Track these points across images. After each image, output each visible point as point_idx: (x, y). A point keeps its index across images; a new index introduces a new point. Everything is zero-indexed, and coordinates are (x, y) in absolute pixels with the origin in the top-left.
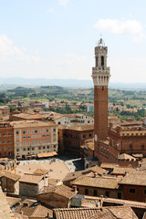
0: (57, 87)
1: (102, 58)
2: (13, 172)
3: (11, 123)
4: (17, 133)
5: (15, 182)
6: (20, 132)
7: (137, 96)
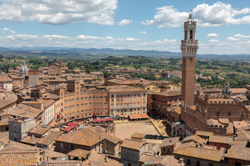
0: (142, 57)
1: (191, 31)
2: (112, 135)
3: (107, 88)
4: (112, 96)
5: (115, 145)
6: (115, 95)
7: (210, 66)
